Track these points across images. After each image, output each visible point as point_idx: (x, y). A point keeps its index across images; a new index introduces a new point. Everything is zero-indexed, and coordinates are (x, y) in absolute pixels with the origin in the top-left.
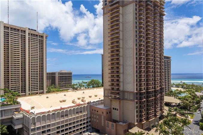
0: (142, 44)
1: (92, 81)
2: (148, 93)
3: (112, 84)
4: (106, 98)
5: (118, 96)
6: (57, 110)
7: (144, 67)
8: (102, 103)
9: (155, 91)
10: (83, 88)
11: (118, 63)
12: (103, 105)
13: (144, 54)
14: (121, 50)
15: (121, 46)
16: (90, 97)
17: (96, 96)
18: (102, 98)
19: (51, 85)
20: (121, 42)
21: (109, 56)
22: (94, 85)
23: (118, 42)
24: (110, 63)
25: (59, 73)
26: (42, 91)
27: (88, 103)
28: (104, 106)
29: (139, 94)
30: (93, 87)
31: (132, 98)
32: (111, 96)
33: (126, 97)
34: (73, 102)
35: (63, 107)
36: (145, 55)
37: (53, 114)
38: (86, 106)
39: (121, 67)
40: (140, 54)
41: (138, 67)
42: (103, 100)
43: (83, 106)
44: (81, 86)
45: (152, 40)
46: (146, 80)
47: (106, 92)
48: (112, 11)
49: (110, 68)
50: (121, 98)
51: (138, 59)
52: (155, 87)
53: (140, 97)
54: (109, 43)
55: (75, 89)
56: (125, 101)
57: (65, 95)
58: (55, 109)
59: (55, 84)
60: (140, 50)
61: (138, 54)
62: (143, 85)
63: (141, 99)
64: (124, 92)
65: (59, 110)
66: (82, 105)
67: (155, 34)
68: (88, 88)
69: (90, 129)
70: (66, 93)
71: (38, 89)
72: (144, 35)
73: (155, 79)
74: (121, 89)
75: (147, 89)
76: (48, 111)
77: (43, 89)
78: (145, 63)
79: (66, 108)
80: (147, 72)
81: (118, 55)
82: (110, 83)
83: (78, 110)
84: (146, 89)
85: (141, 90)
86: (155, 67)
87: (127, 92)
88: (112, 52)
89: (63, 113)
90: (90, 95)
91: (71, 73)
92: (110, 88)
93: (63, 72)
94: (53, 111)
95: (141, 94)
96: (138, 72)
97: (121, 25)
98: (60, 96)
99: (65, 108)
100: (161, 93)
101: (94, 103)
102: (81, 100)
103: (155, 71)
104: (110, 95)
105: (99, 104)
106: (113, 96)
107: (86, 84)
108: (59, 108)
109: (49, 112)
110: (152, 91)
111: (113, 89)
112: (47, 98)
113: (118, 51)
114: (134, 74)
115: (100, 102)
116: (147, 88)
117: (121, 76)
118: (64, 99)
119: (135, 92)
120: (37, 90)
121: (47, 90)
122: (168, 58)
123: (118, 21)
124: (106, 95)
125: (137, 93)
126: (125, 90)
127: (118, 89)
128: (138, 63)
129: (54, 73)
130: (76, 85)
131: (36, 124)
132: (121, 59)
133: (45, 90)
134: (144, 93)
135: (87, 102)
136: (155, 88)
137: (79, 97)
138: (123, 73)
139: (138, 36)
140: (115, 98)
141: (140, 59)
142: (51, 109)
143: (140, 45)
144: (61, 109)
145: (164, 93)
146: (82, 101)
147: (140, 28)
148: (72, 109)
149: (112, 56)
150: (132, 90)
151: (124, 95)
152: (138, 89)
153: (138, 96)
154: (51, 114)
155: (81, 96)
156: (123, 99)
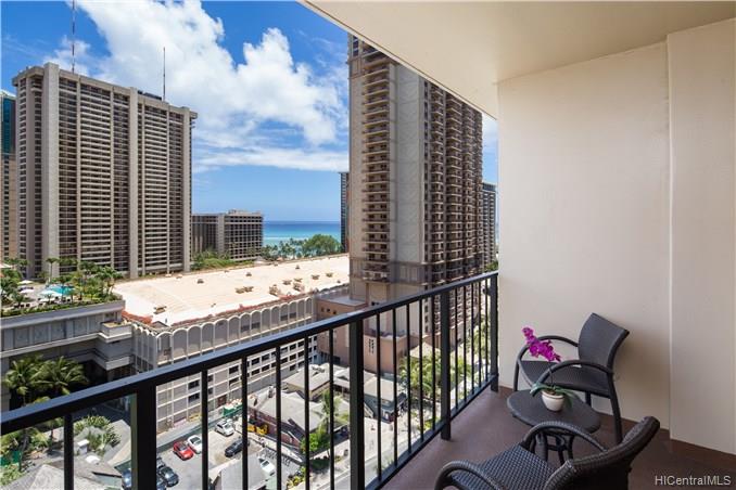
0: (437, 155)
1: (318, 238)
2: (449, 265)
3: (371, 247)
4: (354, 279)
5: (383, 275)
6: (231, 313)
7: (442, 206)
8: (344, 293)
9: (465, 262)
10: (292, 257)
11: (384, 197)
12: (348, 297)
13: (442, 178)
14: (391, 166)
15: (392, 156)
16: (315, 278)
17: (329, 275)
18: (346, 280)
19: (203, 250)
20: (391, 146)
21: (364, 178)
22: (320, 247)
23: (384, 146)
24: (365, 196)
25: (226, 217)
26: (179, 265)
27: (312, 293)
28: (351, 298)
29: (430, 268)
30: (320, 254)
31: (415, 278)
32: (368, 275)
33: (402, 277)
34: (272, 292)
35: (246, 305)
36: (445, 180)
37: (220, 323)
38: (306, 299)
39: (391, 206)
40: (434, 177)
41: (429, 207)
42: (348, 285)
43: (297, 301)
44: (286, 250)
45: (459, 147)
46: (445, 237)
47: (355, 264)
48: (371, 72)
49: (366, 207)
50: (391, 279)
51: (429, 187)
52: (464, 252)
53: (433, 276)
54: (365, 148)
55: (271, 259)
56: (400, 286)
57: (249, 275)
58: (224, 310)
59: (214, 247)
60: (434, 168)
61: (429, 177)
62: (440, 248)
63: (435, 279)
64: (396, 263)
65: (235, 312)
66: (295, 297)
67: (464, 133)
68: (307, 256)
69: (315, 357)
70: (249, 270)
71: (168, 261)
72: (443, 134)
73: (464, 234)
74: (391, 257)
75: (449, 257)
76: (206, 315)
77: (180, 259)
78: (445, 198)
79: (255, 307)
80: (449, 218)
81: (383, 177)
82: (365, 245)
83: (285, 310)
84: (445, 256)
85: (434, 258)
86: (464, 209)
87: (405, 264)
88: (371, 168)
89: (246, 320)
90: (315, 274)
91: (259, 219)
92: (365, 254)
93: (237, 214)
94: (219, 315)
95: (435, 268)
96: (430, 217)
97: (392, 106)
98: (236, 276)
99: (251, 307)
100: (477, 266)
101: (326, 293)
102: (292, 285)
103: (464, 218)
104: (364, 272)
105: (337, 294)
106: (372, 273)
107: (300, 247)
108: (237, 307)
109: (208, 318)
110: (459, 262)
111: (372, 257)
112: (200, 282)
113: (384, 167)
114: (421, 222)
115: (340, 290)
116: (448, 254)
117: (392, 226)
118: (247, 286)
119: (424, 263)
120: (165, 263)
121: (193, 263)
122: (490, 187)
123: (384, 96)
124: (355, 272)
125: (426, 267)
126: (399, 259)
127: (384, 258)
128: (429, 197)
129: (214, 218)
130: (275, 248)
131: (173, 352)
132: (392, 186)
133: (188, 263)
134: (442, 265)
135: (307, 290)
136: (464, 255)
137: (287, 278)
138: (396, 220)
139: (429, 137)
140: (378, 280)
141: (434, 187)
142: (215, 311)
143: (434, 157)
144: (242, 309)
145: (482, 266)
146: (296, 288)
147: (435, 117)
148: (271, 308)
149: (371, 178)
150: (416, 260)
151: (397, 271)
152: (430, 258)
153: (430, 273)
154: (214, 323)
155: (291, 277)
156: (396, 281)
